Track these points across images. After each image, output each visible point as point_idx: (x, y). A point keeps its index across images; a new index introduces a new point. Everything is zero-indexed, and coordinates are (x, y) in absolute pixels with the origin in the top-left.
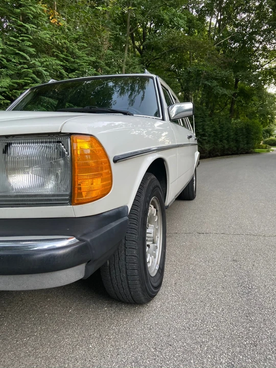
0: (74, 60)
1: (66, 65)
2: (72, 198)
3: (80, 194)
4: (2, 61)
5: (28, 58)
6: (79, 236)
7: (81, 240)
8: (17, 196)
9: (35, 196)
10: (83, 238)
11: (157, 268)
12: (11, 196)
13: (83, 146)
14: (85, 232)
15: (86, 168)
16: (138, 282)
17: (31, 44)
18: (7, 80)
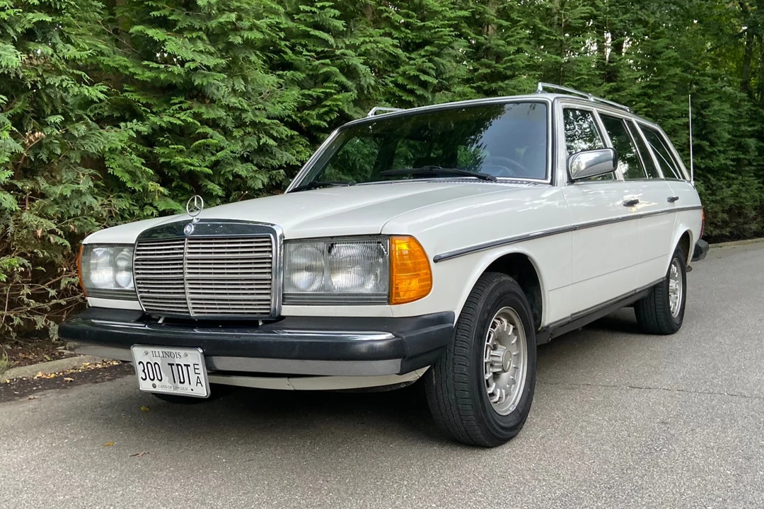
0: (422, 24)
1: (406, 37)
2: (390, 298)
3: (398, 294)
4: (286, 53)
5: (331, 40)
6: (395, 333)
7: (396, 336)
8: (339, 295)
9: (357, 295)
10: (399, 335)
11: (512, 409)
12: (334, 295)
13: (403, 246)
14: (401, 330)
15: (404, 269)
16: (469, 407)
17: (337, 13)
18: (294, 92)
